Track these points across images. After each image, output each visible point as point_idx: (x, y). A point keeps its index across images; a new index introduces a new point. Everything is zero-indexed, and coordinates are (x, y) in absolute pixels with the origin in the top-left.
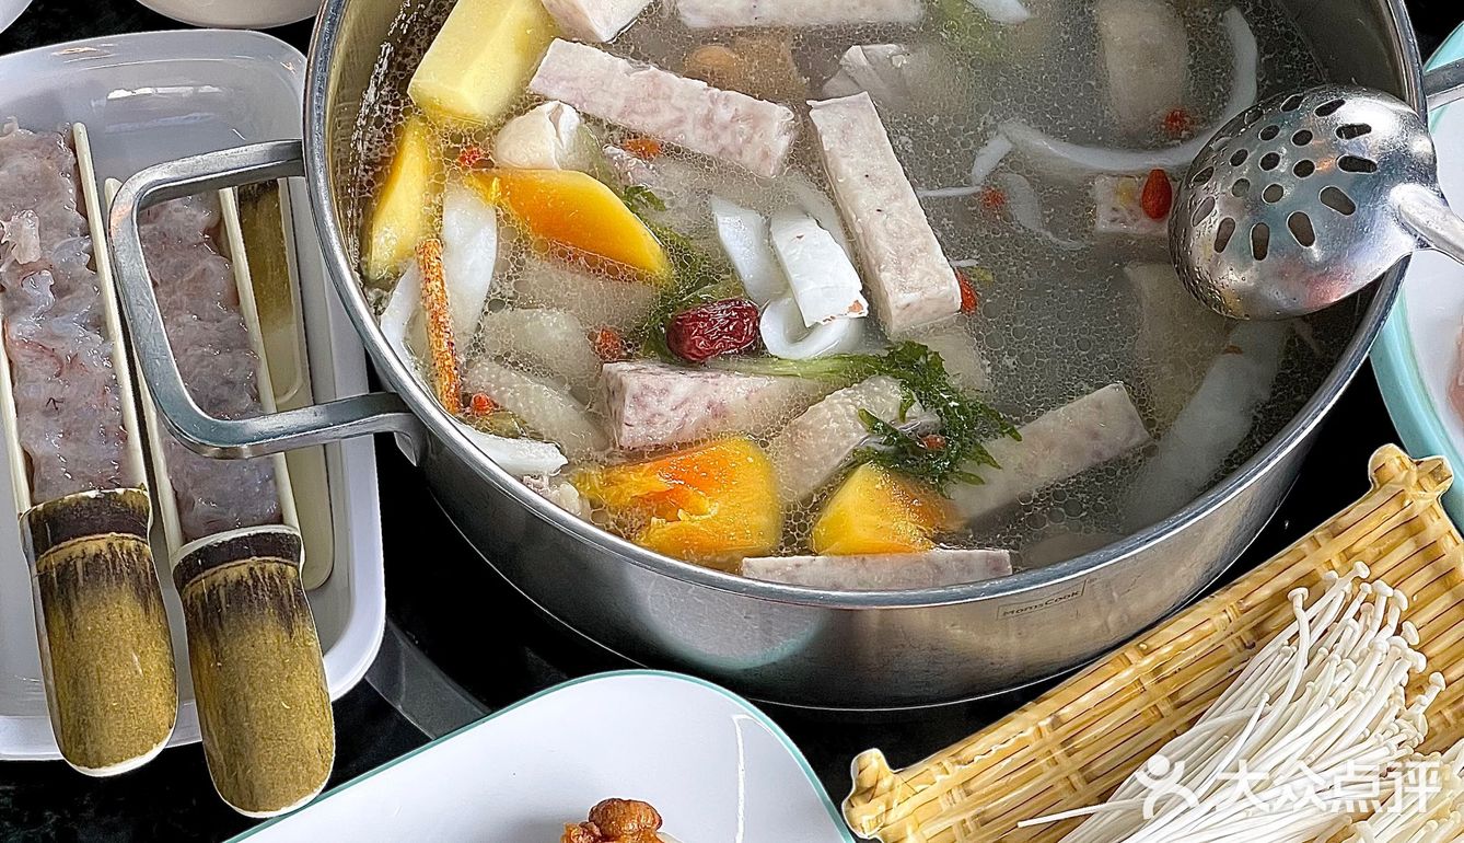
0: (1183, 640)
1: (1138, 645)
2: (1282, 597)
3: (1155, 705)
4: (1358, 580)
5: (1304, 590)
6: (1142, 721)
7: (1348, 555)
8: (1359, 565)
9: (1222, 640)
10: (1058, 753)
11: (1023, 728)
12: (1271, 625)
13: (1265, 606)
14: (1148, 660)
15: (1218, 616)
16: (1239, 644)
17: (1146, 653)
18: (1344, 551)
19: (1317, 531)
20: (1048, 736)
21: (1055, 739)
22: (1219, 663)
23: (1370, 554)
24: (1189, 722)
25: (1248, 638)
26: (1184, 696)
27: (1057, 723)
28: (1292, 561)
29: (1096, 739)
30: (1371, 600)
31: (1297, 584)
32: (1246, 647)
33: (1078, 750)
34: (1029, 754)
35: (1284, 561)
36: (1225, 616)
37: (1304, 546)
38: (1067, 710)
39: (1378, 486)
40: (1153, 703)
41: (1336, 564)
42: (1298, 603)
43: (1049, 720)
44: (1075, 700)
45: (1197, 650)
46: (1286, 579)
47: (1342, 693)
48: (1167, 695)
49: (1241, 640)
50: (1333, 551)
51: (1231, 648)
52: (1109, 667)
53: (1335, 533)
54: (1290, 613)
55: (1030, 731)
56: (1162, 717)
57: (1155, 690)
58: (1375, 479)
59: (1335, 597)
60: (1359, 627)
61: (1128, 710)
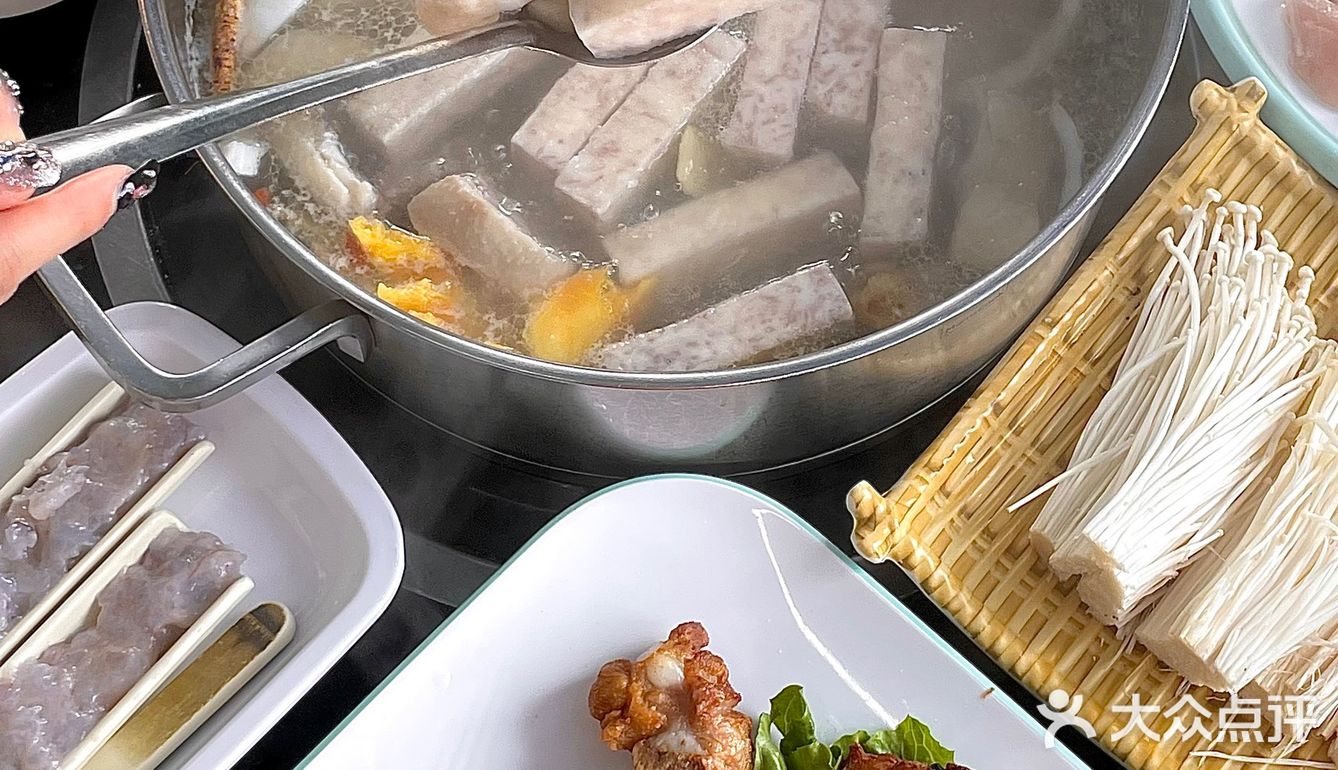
0: (1079, 305)
1: (1043, 321)
2: (1151, 241)
3: (1075, 368)
4: (1213, 205)
5: (1170, 230)
6: (1068, 386)
7: (1195, 188)
8: (1210, 191)
9: (1110, 294)
10: (1008, 436)
11: (972, 422)
12: (1150, 268)
13: (1138, 253)
14: (1055, 331)
15: (1101, 274)
16: (1127, 293)
17: (1052, 326)
18: (1191, 186)
19: (1163, 175)
20: (994, 423)
21: (1001, 424)
22: (1115, 315)
23: (1214, 180)
24: (1109, 373)
25: (1132, 286)
26: (1098, 352)
27: (998, 409)
28: (1150, 207)
29: (1036, 413)
30: (1230, 220)
31: (1161, 225)
32: (1134, 294)
33: (1023, 428)
34: (985, 443)
35: (1142, 211)
36: (1107, 272)
37: (1155, 192)
38: (1003, 395)
39: (1204, 120)
40: (1072, 368)
41: (1187, 199)
42: (1169, 241)
43: (991, 409)
44: (1007, 385)
45: (1092, 310)
46: (1149, 224)
47: (1242, 306)
48: (1082, 355)
49: (1128, 289)
50: (1181, 188)
51: (1121, 299)
52: (1025, 347)
53: (1180, 172)
54: (1163, 251)
55: (979, 422)
56: (1085, 376)
57: (1071, 355)
58: (1200, 115)
59: (1196, 227)
60: (1225, 246)
61: (1054, 379)
